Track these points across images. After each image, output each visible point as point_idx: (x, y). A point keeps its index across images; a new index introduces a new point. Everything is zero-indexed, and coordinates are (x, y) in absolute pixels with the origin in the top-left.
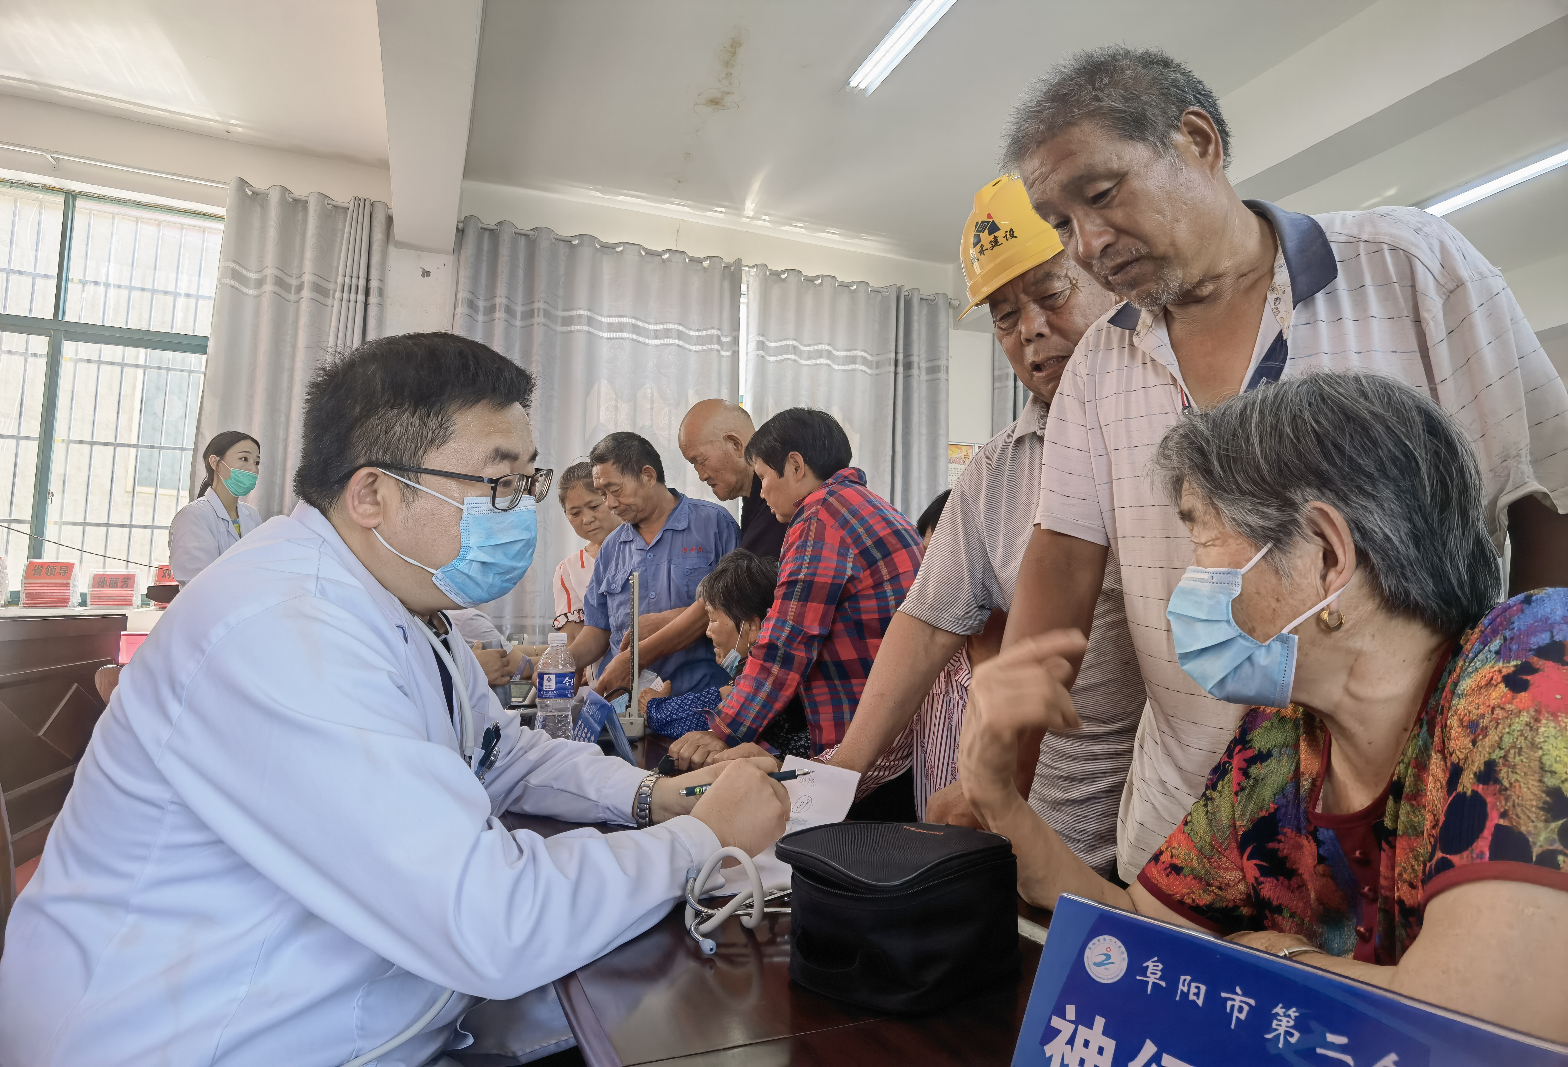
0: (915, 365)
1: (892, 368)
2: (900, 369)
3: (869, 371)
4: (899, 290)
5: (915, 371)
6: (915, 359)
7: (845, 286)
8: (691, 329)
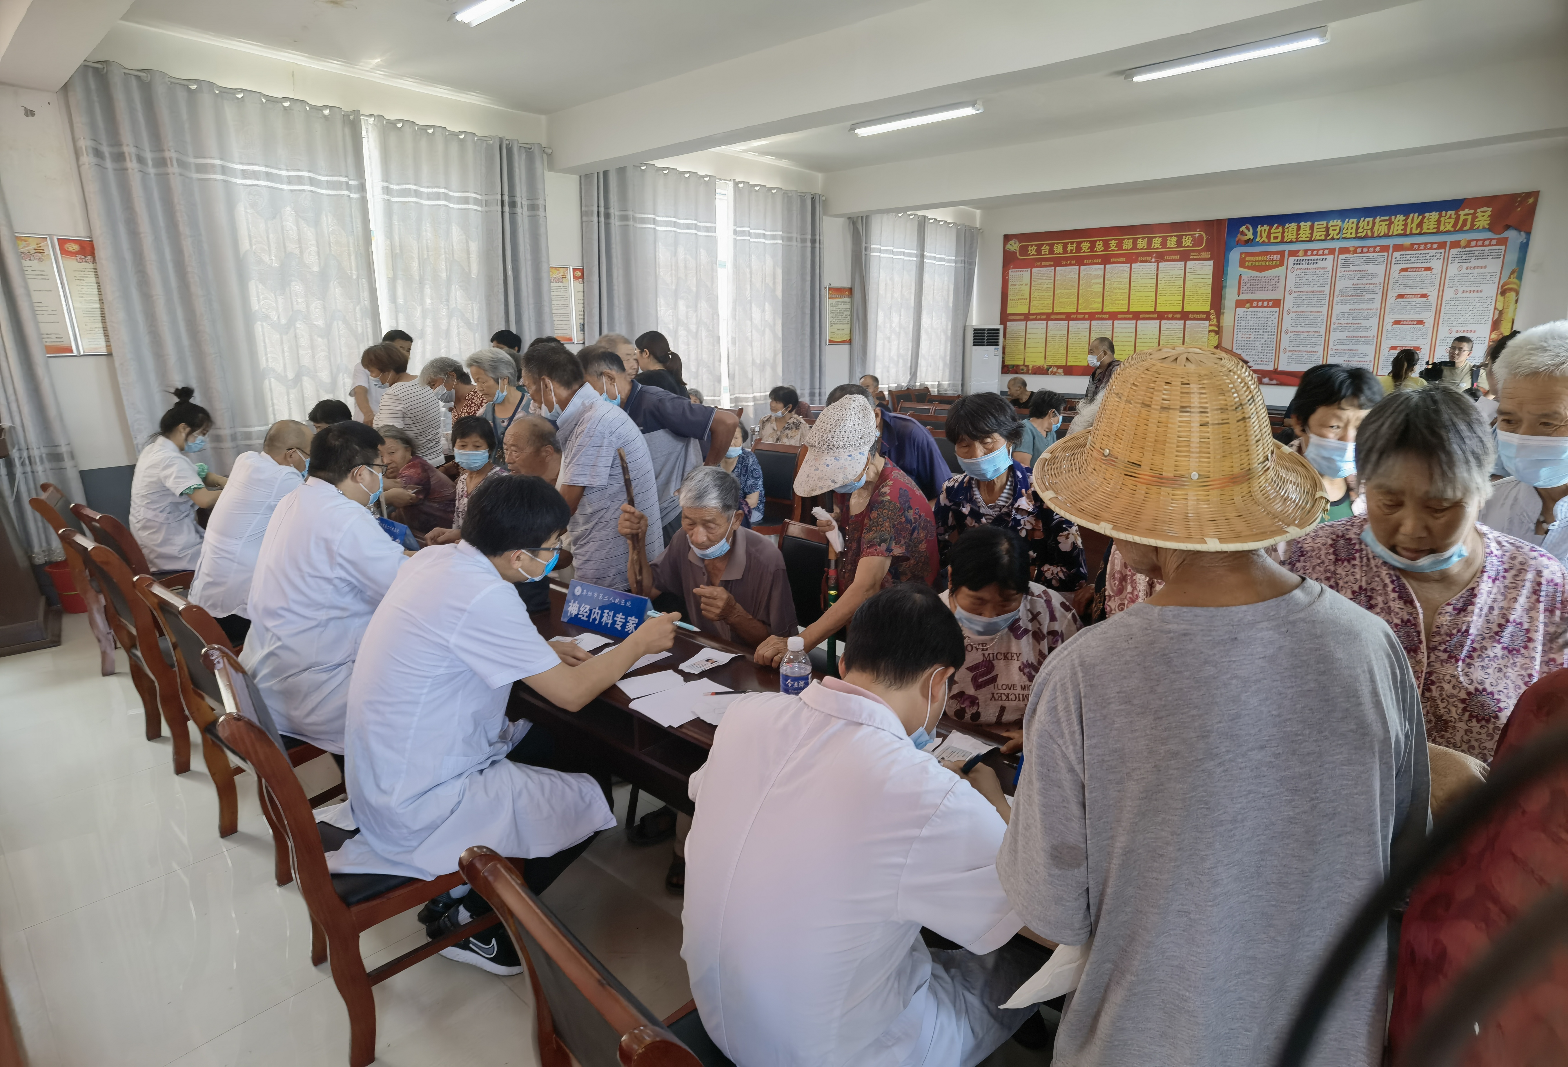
0: (519, 204)
1: (500, 208)
2: (507, 209)
3: (479, 208)
4: (501, 140)
5: (519, 210)
6: (518, 200)
7: (456, 135)
8: (320, 175)
